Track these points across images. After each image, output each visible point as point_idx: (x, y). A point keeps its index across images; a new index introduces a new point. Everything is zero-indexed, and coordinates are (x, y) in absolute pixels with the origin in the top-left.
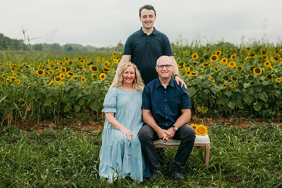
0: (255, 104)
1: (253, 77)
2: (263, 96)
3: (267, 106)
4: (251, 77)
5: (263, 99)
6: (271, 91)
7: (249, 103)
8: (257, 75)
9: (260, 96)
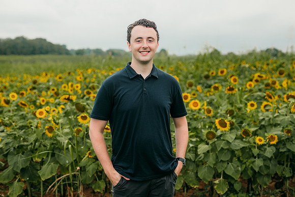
0: (217, 182)
1: (214, 136)
2: (232, 169)
3: (237, 187)
4: (211, 135)
5: (230, 174)
6: (245, 161)
7: (207, 181)
8: (222, 132)
9: (226, 168)
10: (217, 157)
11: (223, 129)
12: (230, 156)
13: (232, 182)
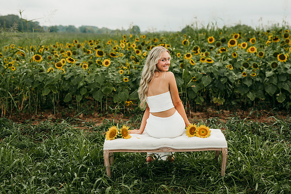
0: (278, 95)
1: (276, 65)
2: (288, 87)
7: (271, 94)
8: (282, 63)
9: (284, 86)
10: (278, 80)
11: (283, 61)
12: (286, 79)
13: (288, 95)
